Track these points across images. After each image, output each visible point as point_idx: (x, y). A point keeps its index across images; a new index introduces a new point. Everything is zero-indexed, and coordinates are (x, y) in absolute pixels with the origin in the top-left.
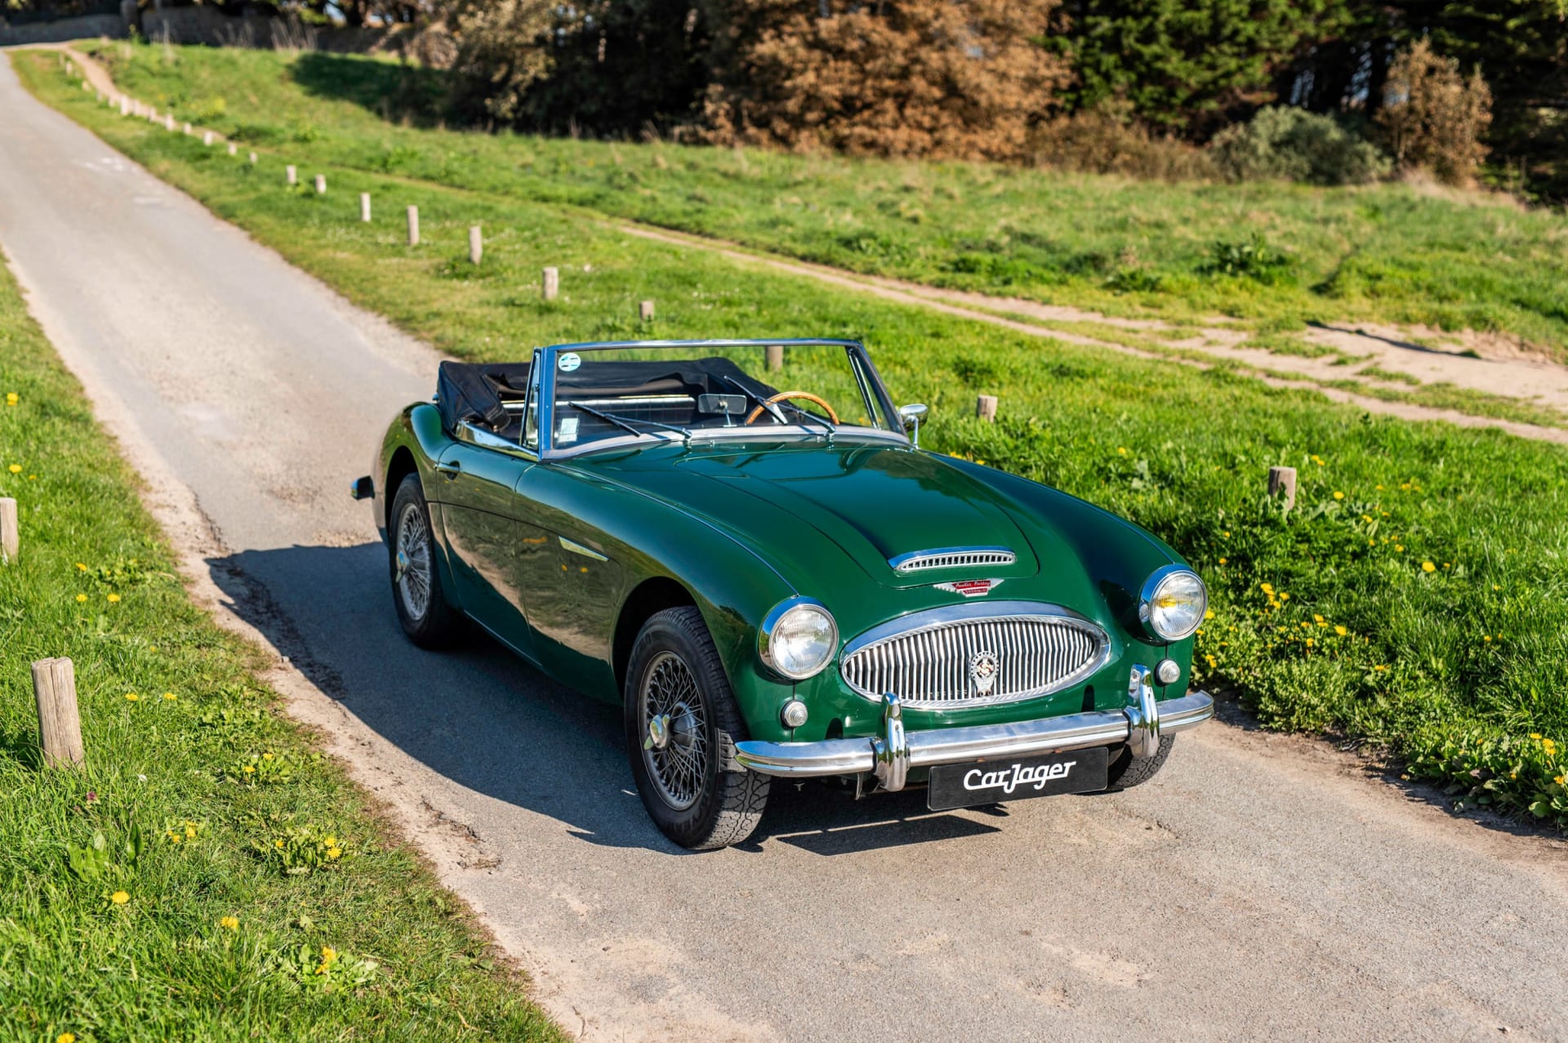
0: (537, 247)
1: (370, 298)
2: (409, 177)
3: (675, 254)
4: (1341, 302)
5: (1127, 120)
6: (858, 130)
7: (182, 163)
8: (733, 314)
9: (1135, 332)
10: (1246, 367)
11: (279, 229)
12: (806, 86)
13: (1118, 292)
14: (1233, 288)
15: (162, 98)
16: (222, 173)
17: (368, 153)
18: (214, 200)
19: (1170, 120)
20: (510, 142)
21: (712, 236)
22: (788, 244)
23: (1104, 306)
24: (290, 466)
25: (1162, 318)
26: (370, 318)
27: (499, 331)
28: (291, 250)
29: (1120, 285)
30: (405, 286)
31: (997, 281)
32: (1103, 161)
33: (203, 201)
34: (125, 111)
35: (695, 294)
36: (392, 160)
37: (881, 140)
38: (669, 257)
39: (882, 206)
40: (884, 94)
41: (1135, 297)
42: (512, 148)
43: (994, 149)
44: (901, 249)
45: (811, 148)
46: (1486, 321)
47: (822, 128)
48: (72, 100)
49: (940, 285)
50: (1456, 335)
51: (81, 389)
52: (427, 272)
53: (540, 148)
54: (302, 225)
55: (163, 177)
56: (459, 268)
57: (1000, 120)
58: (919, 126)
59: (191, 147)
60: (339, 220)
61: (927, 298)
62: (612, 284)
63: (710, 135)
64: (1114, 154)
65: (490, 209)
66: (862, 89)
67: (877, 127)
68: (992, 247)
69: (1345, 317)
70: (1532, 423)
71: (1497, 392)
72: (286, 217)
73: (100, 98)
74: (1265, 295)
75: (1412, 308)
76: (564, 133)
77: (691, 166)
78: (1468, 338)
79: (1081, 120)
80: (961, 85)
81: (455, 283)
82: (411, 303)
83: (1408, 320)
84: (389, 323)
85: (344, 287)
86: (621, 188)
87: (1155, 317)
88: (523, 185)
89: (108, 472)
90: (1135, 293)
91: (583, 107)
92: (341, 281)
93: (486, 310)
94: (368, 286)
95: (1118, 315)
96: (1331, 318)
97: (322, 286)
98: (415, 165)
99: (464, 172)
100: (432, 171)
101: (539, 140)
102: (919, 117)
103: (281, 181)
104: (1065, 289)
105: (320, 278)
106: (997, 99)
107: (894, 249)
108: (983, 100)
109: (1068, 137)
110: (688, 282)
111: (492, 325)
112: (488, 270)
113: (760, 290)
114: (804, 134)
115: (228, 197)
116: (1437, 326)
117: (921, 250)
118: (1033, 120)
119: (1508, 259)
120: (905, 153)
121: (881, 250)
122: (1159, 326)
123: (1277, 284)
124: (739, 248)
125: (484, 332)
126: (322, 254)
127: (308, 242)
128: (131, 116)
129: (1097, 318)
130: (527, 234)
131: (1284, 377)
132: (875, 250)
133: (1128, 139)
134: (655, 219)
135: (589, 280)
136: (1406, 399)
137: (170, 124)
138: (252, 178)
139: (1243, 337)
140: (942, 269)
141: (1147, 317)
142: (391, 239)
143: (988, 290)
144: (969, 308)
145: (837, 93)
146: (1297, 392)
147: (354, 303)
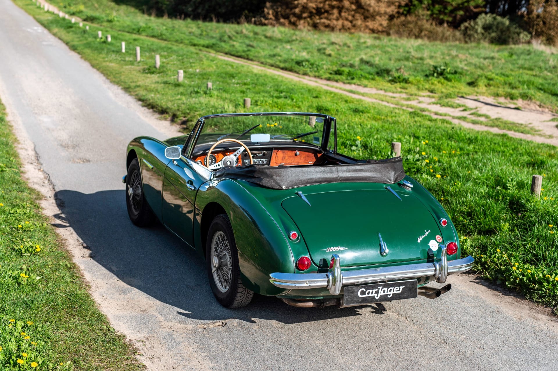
0: (183, 63)
1: (117, 80)
2: (147, 36)
3: (232, 66)
4: (476, 89)
5: (428, 18)
6: (323, 21)
7: (62, 29)
8: (244, 88)
9: (394, 98)
10: (429, 111)
11: (91, 54)
12: (303, 3)
13: (393, 83)
14: (436, 82)
15: (62, 4)
16: (76, 33)
17: (134, 27)
18: (71, 43)
19: (446, 18)
20: (189, 23)
21: (252, 60)
22: (278, 63)
23: (386, 88)
24: (70, 137)
25: (406, 93)
26: (116, 87)
27: (158, 92)
28: (94, 62)
29: (393, 81)
30: (131, 76)
31: (349, 78)
32: (417, 34)
33: (67, 44)
34: (46, 9)
35: (234, 81)
36: (141, 29)
37: (332, 25)
38: (230, 68)
39: (319, 50)
40: (333, 7)
41: (398, 85)
42: (189, 25)
43: (375, 28)
44: (318, 66)
45: (304, 27)
46: (527, 96)
47: (309, 19)
48: (27, 5)
49: (329, 79)
50: (515, 101)
51: (4, 109)
52: (140, 71)
53: (200, 26)
54: (100, 53)
55: (55, 35)
56: (151, 70)
57: (378, 17)
58: (347, 19)
59: (67, 23)
60: (113, 51)
61: (322, 84)
62: (205, 77)
63: (266, 22)
64: (421, 32)
65: (170, 48)
66: (324, 5)
67: (330, 20)
68: (352, 66)
69: (475, 94)
70: (522, 132)
71: (516, 122)
72: (95, 50)
73: (38, 4)
74: (447, 85)
75: (501, 91)
76: (211, 20)
77: (256, 34)
78: (520, 102)
79: (409, 18)
80: (363, 4)
81: (149, 75)
82: (131, 82)
83: (497, 95)
84: (122, 89)
85: (109, 76)
86: (225, 41)
87: (403, 92)
88: (188, 40)
89: (5, 137)
90: (398, 84)
91: (220, 10)
92: (109, 74)
93: (156, 85)
94: (117, 75)
95: (390, 91)
96: (469, 94)
97: (102, 75)
98: (149, 31)
99: (167, 34)
100: (155, 34)
101: (200, 22)
102: (347, 16)
103: (96, 37)
104: (373, 82)
105: (102, 73)
106: (377, 9)
107: (315, 66)
108: (371, 10)
109: (404, 24)
110: (232, 76)
111: (157, 90)
112: (162, 71)
113: (257, 79)
114: (302, 22)
115: (76, 43)
116: (509, 98)
117: (325, 67)
118: (391, 18)
119: (549, 74)
120: (340, 30)
121: (310, 66)
122: (404, 96)
123: (453, 81)
124: (260, 64)
125: (153, 93)
126: (104, 64)
127: (101, 60)
128: (48, 11)
129: (382, 92)
130: (180, 58)
131: (441, 115)
132: (308, 66)
133: (427, 25)
134: (233, 53)
135: (197, 75)
136: (481, 123)
137: (61, 14)
138: (86, 35)
139: (433, 100)
140: (331, 74)
141: (401, 92)
142: (131, 59)
143: (346, 81)
144: (336, 88)
145: (315, 6)
146: (440, 120)
147: (111, 82)
